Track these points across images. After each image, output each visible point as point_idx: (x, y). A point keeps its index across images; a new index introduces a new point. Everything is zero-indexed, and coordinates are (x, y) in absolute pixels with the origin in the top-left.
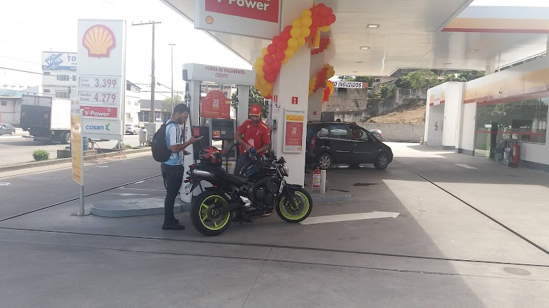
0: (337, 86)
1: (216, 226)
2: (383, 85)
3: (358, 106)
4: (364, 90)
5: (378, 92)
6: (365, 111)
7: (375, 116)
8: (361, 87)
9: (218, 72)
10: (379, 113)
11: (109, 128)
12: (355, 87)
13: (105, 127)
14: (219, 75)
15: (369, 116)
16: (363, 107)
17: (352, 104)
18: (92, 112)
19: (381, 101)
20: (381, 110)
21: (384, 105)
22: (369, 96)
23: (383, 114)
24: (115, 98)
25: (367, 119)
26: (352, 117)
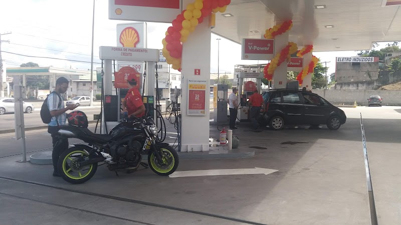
0: (352, 61)
1: (81, 176)
2: (394, 58)
3: (370, 77)
4: (376, 63)
5: (390, 64)
6: (376, 80)
7: (386, 84)
8: (373, 61)
9: (123, 52)
10: (390, 82)
12: (367, 61)
14: (124, 54)
15: (380, 85)
16: (375, 77)
17: (365, 75)
19: (391, 71)
20: (391, 79)
21: (394, 75)
22: (380, 68)
23: (393, 83)
25: (379, 87)
26: (365, 86)
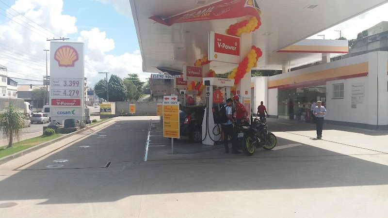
0: (164, 78)
11: (74, 112)
13: (71, 112)
18: (62, 103)
24: (78, 93)
